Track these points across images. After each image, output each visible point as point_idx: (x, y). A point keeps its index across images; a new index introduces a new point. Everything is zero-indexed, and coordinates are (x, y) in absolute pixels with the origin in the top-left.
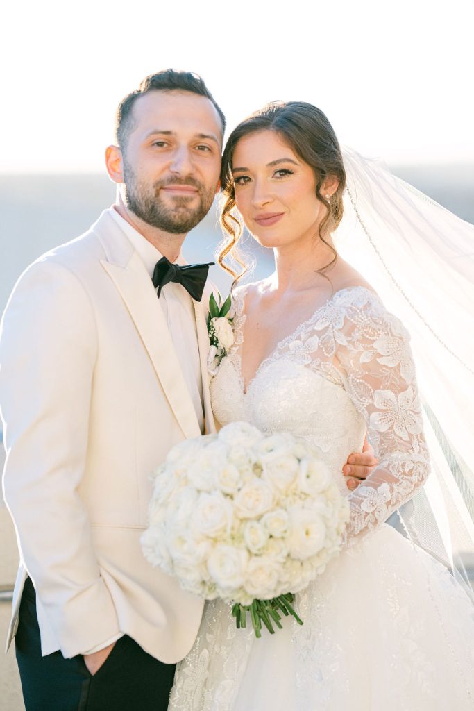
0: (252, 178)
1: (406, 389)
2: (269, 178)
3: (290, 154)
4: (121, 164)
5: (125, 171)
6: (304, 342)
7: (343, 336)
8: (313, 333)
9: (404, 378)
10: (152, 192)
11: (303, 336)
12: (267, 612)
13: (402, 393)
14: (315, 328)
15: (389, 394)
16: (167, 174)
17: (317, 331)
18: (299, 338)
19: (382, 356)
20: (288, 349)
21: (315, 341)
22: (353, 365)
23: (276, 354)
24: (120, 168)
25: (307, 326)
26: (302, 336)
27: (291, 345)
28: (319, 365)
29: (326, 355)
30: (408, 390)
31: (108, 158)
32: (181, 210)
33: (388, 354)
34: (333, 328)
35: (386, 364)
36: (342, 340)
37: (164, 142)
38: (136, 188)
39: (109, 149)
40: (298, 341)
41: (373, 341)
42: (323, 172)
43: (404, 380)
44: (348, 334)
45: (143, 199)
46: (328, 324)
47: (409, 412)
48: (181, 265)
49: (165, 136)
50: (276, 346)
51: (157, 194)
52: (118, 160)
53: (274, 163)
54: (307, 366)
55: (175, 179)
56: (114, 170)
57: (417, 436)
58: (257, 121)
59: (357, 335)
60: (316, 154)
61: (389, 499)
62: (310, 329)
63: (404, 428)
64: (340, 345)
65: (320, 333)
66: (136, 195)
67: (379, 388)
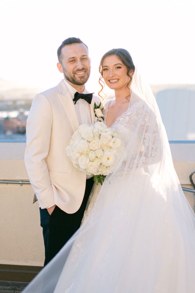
0: (109, 69)
2: (114, 69)
3: (120, 62)
4: (62, 67)
5: (63, 69)
6: (124, 118)
8: (127, 116)
10: (72, 75)
11: (124, 117)
12: (101, 179)
14: (128, 114)
16: (76, 69)
18: (123, 117)
20: (120, 121)
21: (127, 118)
23: (116, 122)
24: (62, 68)
25: (125, 114)
28: (129, 126)
29: (131, 122)
31: (58, 66)
32: (82, 79)
34: (133, 114)
37: (73, 60)
38: (68, 74)
39: (58, 64)
40: (122, 118)
42: (130, 68)
45: (70, 77)
46: (131, 113)
48: (84, 94)
49: (73, 59)
50: (116, 120)
51: (74, 76)
52: (61, 67)
53: (116, 65)
54: (125, 126)
55: (79, 70)
56: (60, 69)
58: (111, 52)
60: (128, 62)
61: (144, 162)
64: (135, 119)
65: (129, 116)
66: (68, 76)
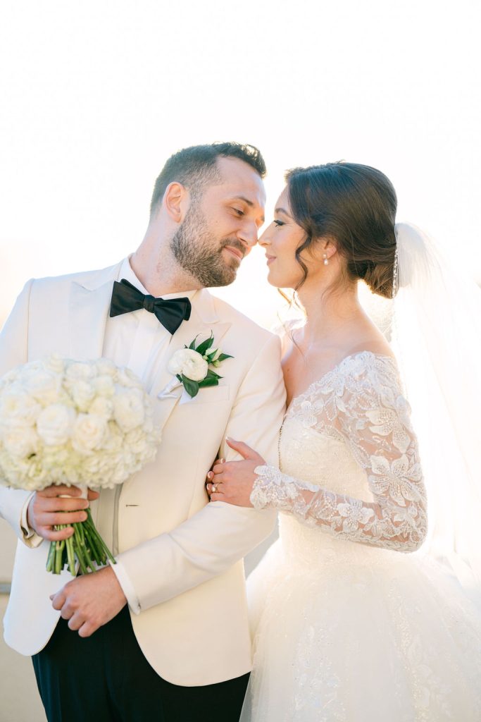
1: (400, 457)
7: (343, 403)
8: (320, 395)
9: (398, 447)
13: (396, 460)
14: (322, 392)
15: (383, 461)
17: (323, 395)
19: (374, 425)
22: (350, 431)
26: (311, 398)
27: (303, 404)
29: (329, 418)
30: (402, 458)
33: (380, 423)
34: (335, 394)
35: (379, 433)
36: (342, 408)
40: (307, 402)
41: (365, 411)
43: (398, 449)
44: (346, 402)
47: (403, 479)
57: (416, 503)
59: (353, 403)
62: (318, 392)
63: (399, 494)
64: (341, 411)
67: (373, 454)
